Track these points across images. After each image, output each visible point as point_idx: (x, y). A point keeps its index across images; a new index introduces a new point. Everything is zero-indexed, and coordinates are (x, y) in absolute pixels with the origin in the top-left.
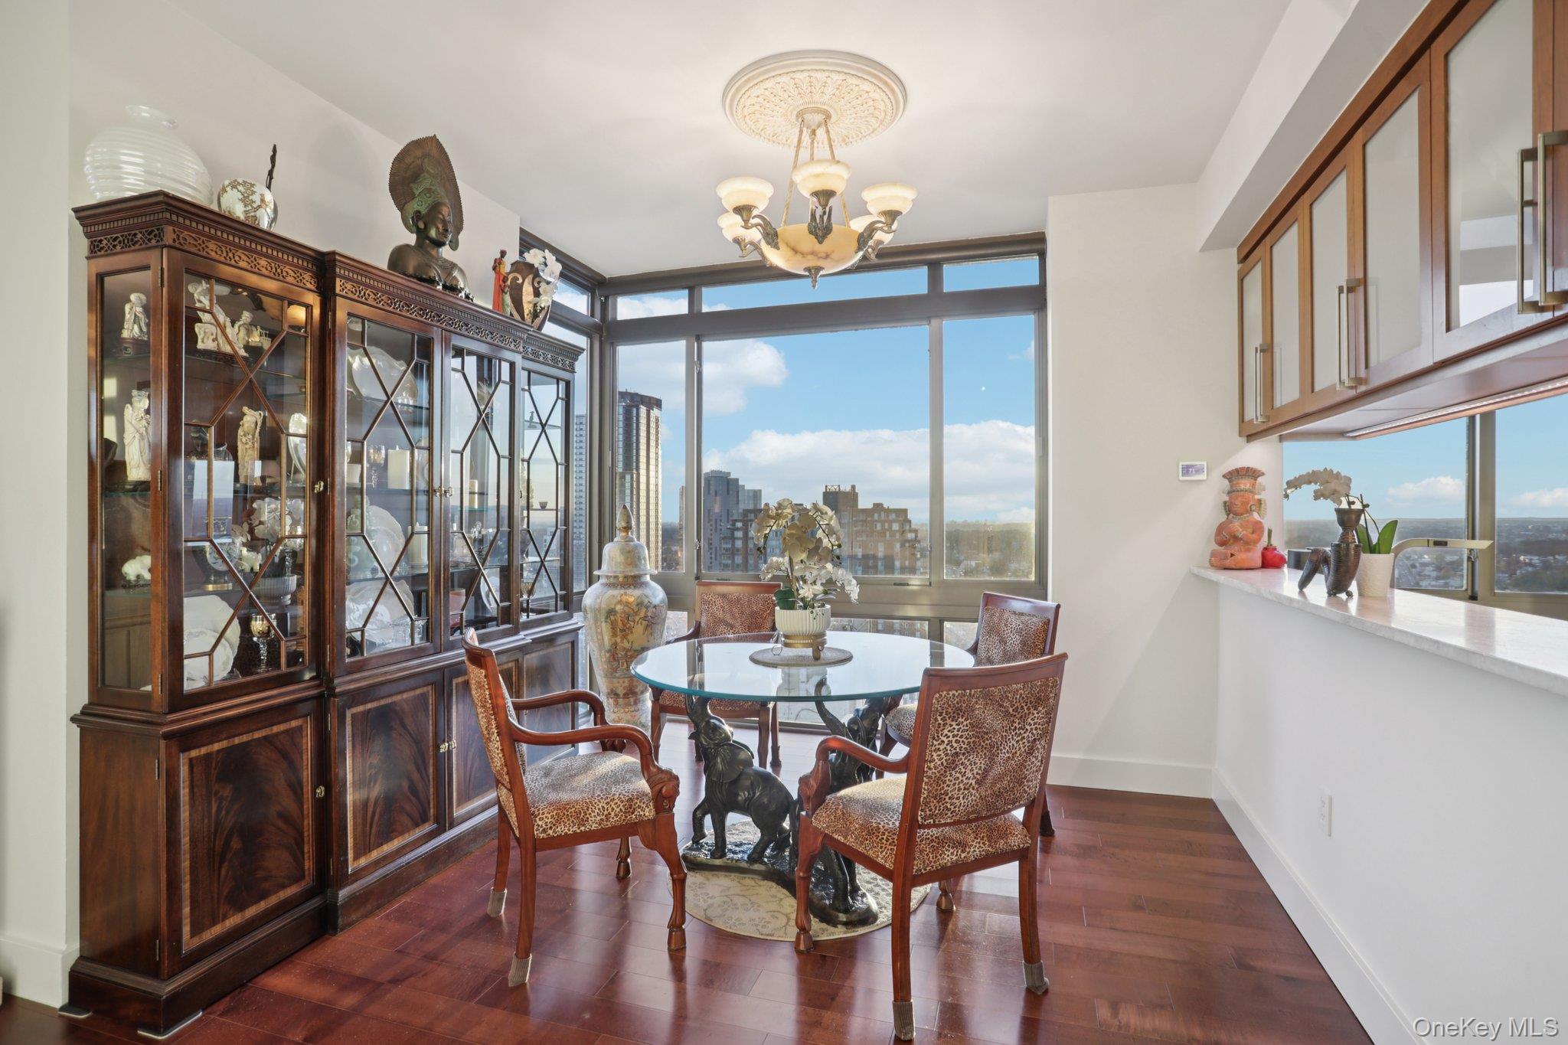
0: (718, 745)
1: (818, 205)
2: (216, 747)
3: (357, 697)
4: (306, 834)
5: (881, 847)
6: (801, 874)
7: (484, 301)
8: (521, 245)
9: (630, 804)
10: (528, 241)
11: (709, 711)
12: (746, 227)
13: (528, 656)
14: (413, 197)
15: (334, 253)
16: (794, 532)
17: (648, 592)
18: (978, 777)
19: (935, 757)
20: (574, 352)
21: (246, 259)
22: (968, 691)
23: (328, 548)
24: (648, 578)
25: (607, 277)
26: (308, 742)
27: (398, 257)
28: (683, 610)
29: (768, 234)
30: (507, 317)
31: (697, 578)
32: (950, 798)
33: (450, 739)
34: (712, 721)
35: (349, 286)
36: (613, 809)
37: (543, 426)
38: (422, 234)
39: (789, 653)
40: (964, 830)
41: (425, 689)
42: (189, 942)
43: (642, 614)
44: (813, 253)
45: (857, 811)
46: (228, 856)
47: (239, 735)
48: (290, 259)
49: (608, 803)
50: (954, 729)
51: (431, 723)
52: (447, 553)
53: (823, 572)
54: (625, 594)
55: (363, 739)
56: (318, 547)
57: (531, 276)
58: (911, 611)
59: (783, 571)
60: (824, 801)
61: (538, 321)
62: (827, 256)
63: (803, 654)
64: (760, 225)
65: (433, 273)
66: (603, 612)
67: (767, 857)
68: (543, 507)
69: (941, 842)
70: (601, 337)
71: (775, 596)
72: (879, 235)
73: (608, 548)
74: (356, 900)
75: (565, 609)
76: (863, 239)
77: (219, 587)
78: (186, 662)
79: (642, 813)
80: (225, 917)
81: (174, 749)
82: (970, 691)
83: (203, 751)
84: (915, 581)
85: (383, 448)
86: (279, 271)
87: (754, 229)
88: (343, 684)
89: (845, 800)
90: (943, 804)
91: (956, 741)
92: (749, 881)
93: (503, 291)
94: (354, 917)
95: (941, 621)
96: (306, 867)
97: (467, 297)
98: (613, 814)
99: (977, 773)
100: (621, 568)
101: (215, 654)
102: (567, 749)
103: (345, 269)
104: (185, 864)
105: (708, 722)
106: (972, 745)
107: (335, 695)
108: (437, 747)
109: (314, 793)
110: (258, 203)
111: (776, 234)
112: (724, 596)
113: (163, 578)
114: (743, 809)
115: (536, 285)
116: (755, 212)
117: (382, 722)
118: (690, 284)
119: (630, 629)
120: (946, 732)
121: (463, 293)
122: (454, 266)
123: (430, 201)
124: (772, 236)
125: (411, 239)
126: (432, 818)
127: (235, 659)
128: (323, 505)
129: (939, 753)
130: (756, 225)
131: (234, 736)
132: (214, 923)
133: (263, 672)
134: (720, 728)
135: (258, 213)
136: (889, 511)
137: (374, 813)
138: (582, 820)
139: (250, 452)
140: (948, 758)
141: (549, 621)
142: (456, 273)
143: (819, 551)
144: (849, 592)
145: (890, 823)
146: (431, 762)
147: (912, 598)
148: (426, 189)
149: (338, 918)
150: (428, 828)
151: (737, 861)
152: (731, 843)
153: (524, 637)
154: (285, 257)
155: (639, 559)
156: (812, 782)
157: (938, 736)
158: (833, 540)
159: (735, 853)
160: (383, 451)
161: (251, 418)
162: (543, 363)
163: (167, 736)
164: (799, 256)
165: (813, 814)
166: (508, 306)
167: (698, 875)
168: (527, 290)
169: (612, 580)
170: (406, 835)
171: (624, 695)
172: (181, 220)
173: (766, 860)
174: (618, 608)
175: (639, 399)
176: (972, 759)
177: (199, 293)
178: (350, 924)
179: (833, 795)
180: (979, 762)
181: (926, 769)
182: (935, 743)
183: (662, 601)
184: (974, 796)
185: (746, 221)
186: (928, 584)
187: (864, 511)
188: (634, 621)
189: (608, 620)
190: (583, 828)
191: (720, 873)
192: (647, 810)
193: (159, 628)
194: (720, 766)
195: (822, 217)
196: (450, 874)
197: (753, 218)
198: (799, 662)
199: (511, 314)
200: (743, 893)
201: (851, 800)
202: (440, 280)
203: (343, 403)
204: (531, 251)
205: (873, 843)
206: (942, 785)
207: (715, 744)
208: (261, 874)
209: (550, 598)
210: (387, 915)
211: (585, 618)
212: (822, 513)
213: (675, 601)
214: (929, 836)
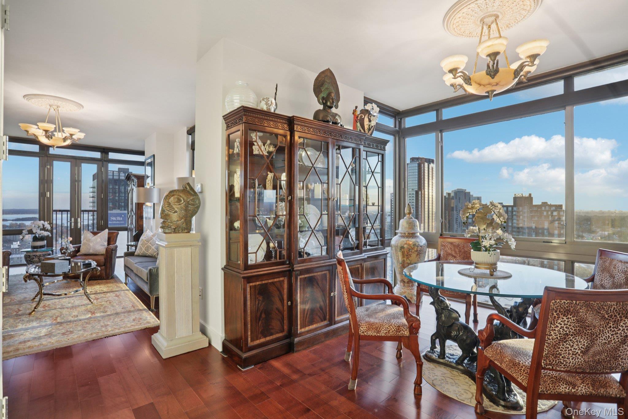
0: (443, 309)
1: (490, 61)
2: (258, 283)
3: (302, 272)
4: (285, 317)
5: (520, 374)
6: (479, 376)
7: (349, 127)
8: (364, 103)
9: (399, 328)
10: (367, 101)
11: (439, 293)
12: (455, 78)
13: (366, 263)
14: (321, 92)
15: (293, 116)
16: (480, 215)
17: (418, 240)
18: (582, 349)
19: (552, 333)
20: (385, 142)
21: (266, 123)
22: (574, 302)
23: (292, 220)
24: (418, 234)
25: (401, 110)
26: (286, 286)
27: (317, 114)
28: (434, 248)
29: (466, 79)
30: (358, 132)
31: (441, 235)
32: (562, 357)
33: (335, 291)
34: (441, 298)
35: (299, 127)
36: (391, 329)
37: (373, 173)
38: (325, 104)
39: (477, 271)
40: (575, 377)
41: (325, 272)
42: (250, 344)
43: (416, 249)
44: (489, 84)
45: (509, 352)
46: (261, 319)
47: (264, 280)
48: (280, 120)
49: (389, 326)
50: (565, 320)
51: (328, 284)
52: (334, 222)
53: (495, 234)
54: (408, 240)
55: (303, 288)
56: (289, 218)
57: (367, 115)
58: (553, 256)
59: (476, 233)
60: (491, 344)
61: (370, 132)
62: (497, 84)
63: (485, 272)
64: (462, 76)
65: (329, 119)
66: (399, 247)
67: (465, 364)
68: (373, 204)
69: (559, 380)
70: (399, 135)
71: (471, 244)
72: (526, 69)
73: (401, 221)
74: (301, 343)
75: (382, 245)
76: (516, 73)
77: (260, 231)
78: (249, 255)
79: (403, 333)
80: (260, 338)
81: (246, 282)
82: (576, 302)
83: (254, 284)
84: (556, 241)
85: (313, 183)
86: (277, 125)
87: (459, 78)
88: (297, 267)
89: (502, 345)
90: (558, 360)
91: (566, 327)
92: (455, 372)
93: (357, 122)
94: (300, 349)
95: (573, 263)
96: (285, 328)
97: (341, 125)
98: (391, 331)
99: (582, 347)
100: (407, 230)
101: (257, 253)
102: (382, 301)
103: (297, 121)
104: (249, 319)
105: (439, 298)
106: (578, 331)
107: (294, 271)
108: (330, 294)
109: (287, 304)
110: (270, 104)
111: (470, 79)
112: (451, 243)
113: (243, 228)
114: (454, 339)
115: (369, 118)
116: (459, 71)
117: (311, 282)
118: (437, 108)
119: (410, 255)
120: (559, 321)
121: (340, 124)
122: (336, 114)
123: (327, 92)
124: (468, 80)
125: (321, 107)
126: (328, 319)
127: (265, 256)
128: (291, 205)
129: (555, 332)
130: (460, 76)
131: (263, 281)
132: (257, 339)
133: (273, 260)
134: (444, 301)
135: (270, 107)
136: (551, 206)
137: (307, 314)
138: (378, 331)
139: (270, 187)
140: (561, 335)
141: (376, 250)
142: (337, 117)
143: (493, 224)
144: (510, 245)
145: (527, 362)
146: (328, 299)
147: (554, 249)
148: (326, 88)
149: (294, 347)
150: (326, 322)
151: (450, 362)
152: (448, 354)
153: (364, 255)
154: (278, 120)
155: (415, 226)
156: (484, 333)
157: (554, 323)
158: (501, 219)
159: (450, 358)
160: (313, 185)
161: (270, 175)
162: (372, 148)
163: (244, 278)
164: (482, 87)
165: (485, 348)
166: (358, 127)
167: (431, 364)
168: (366, 120)
169: (403, 234)
170: (318, 324)
171: (407, 282)
172: (248, 114)
173: (464, 365)
174: (405, 246)
175: (424, 160)
176: (577, 339)
177: (254, 136)
178: (299, 351)
179: (496, 342)
180: (583, 342)
181: (546, 339)
182: (552, 326)
183: (425, 244)
184: (580, 360)
185: (454, 75)
186: (564, 242)
187: (536, 206)
188: (412, 252)
189: (401, 251)
190: (378, 334)
191: (442, 366)
192: (406, 332)
193: (242, 243)
194: (443, 318)
195: (493, 66)
196: (332, 341)
197: (458, 73)
198: (483, 276)
199: (360, 130)
200: (452, 377)
201: (505, 346)
202: (331, 121)
203: (297, 168)
204: (367, 105)
205: (516, 370)
206: (557, 349)
207: (441, 308)
208: (271, 327)
209: (375, 241)
210: (310, 351)
211: (392, 249)
212: (495, 207)
213: (431, 244)
214: (550, 375)
